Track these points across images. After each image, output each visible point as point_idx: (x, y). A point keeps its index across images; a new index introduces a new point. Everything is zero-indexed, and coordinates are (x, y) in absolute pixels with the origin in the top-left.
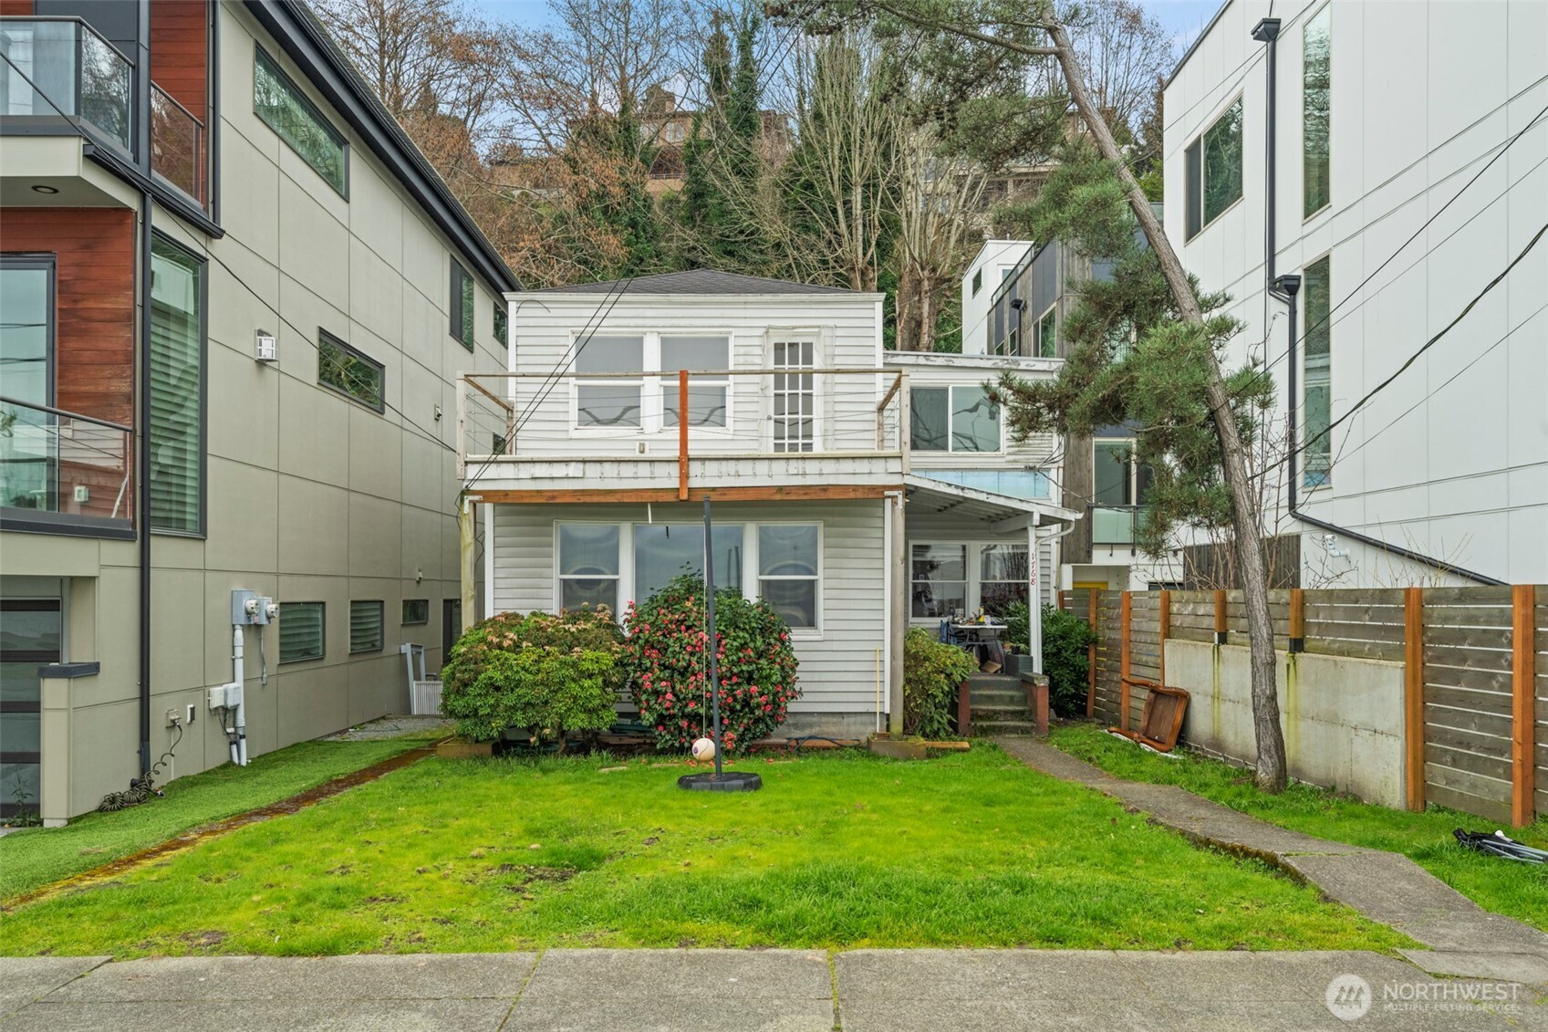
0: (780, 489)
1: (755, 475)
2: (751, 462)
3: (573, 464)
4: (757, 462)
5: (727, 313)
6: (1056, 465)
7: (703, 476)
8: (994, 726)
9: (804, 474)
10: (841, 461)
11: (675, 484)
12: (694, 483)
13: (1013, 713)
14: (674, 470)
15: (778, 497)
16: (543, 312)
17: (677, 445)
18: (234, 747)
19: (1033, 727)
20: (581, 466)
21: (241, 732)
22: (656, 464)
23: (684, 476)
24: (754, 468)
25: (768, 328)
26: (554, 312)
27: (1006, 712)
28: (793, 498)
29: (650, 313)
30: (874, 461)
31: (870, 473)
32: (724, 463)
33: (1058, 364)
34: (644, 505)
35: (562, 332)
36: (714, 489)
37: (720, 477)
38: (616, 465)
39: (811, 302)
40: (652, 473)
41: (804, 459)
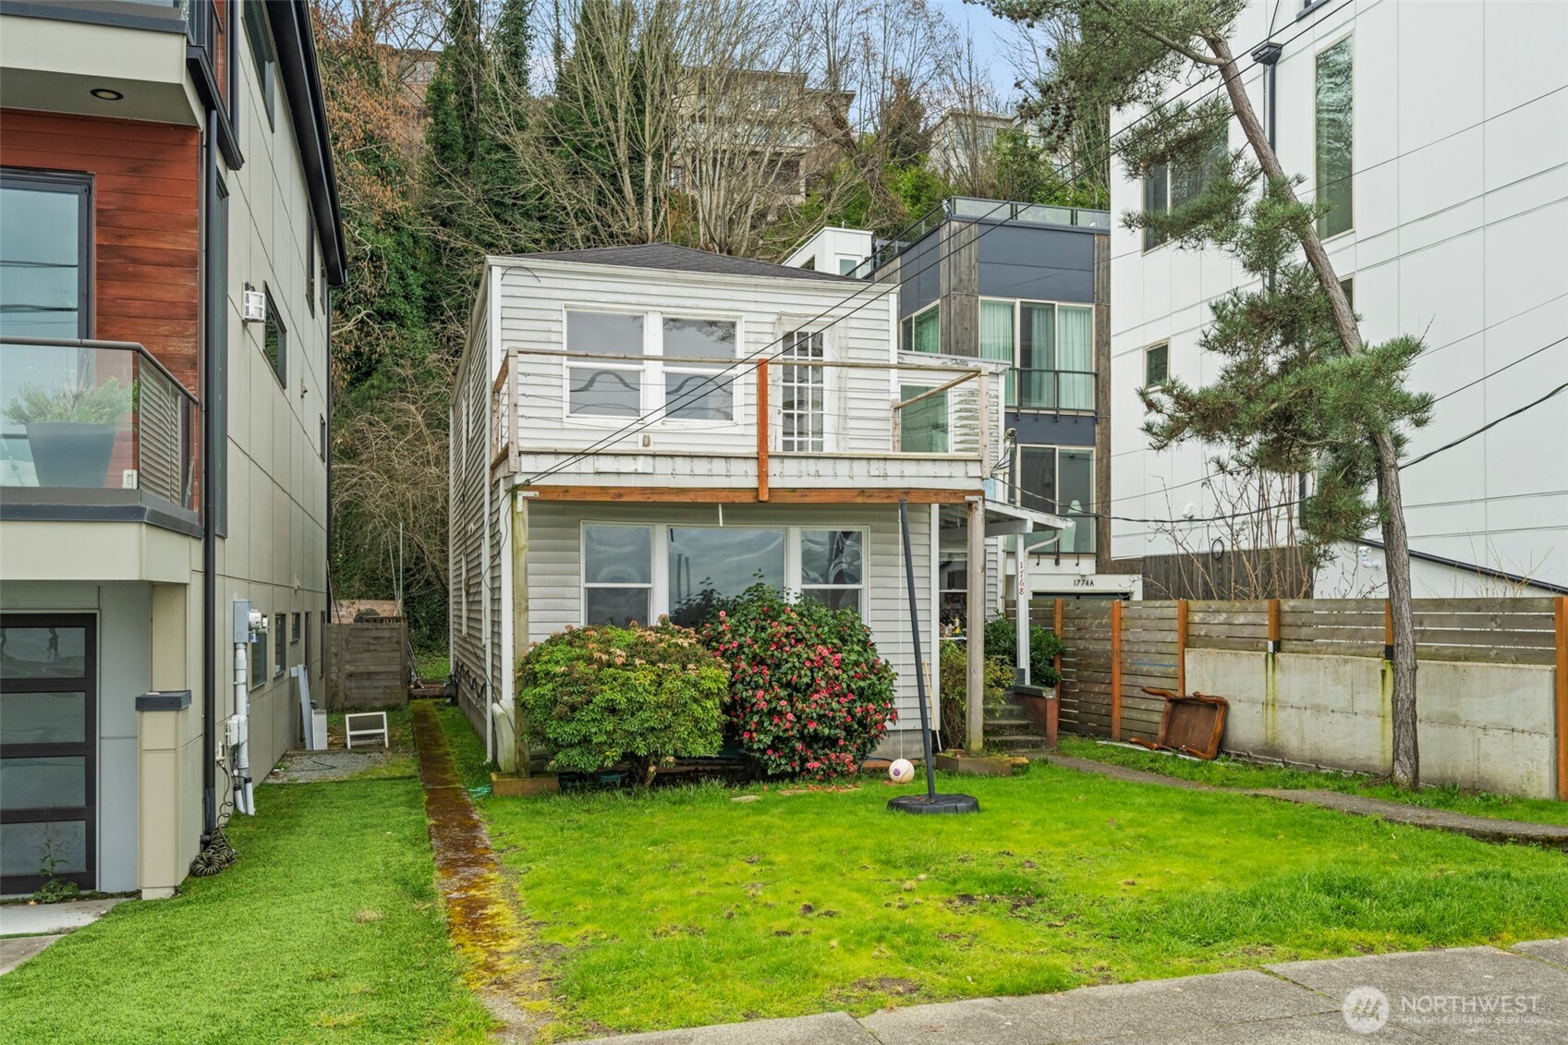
0: (862, 491)
1: (836, 475)
2: (831, 461)
3: (641, 458)
4: (838, 462)
5: (737, 295)
7: (782, 475)
9: (886, 476)
10: (922, 463)
11: (753, 483)
12: (774, 482)
13: (1017, 727)
14: (752, 467)
15: (860, 500)
16: (531, 282)
17: (754, 441)
18: (239, 793)
19: (1042, 741)
20: (650, 460)
21: (244, 774)
22: (732, 460)
23: (763, 475)
24: (834, 468)
25: (781, 315)
26: (544, 282)
27: (1011, 726)
28: (876, 501)
29: (653, 290)
30: (954, 464)
31: (950, 477)
32: (804, 461)
33: (1004, 367)
34: (714, 506)
35: (555, 305)
36: (794, 490)
37: (799, 476)
38: (688, 460)
39: (824, 290)
40: (728, 470)
41: (885, 459)
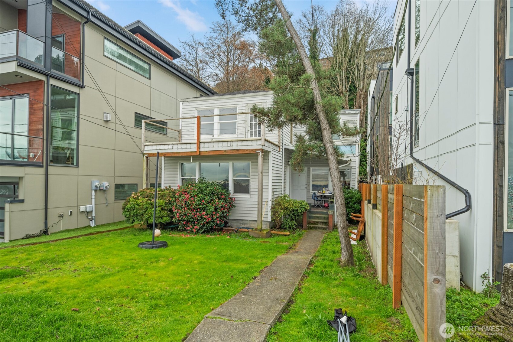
0: (225, 151)
1: (218, 147)
2: (217, 143)
3: (170, 145)
4: (219, 143)
5: (236, 100)
6: (358, 143)
7: (204, 147)
8: (314, 227)
9: (232, 146)
10: (243, 142)
11: (195, 150)
12: (202, 150)
13: (323, 223)
14: (196, 146)
15: (224, 153)
16: (188, 104)
17: (196, 138)
18: (91, 222)
19: (327, 228)
20: (172, 145)
21: (93, 218)
22: (192, 144)
23: (199, 147)
24: (218, 145)
25: (247, 104)
26: (191, 104)
27: (320, 222)
28: (229, 153)
29: (215, 102)
30: (253, 141)
31: (252, 145)
32: (210, 143)
33: (359, 111)
34: (189, 157)
35: (193, 109)
36: (207, 151)
37: (209, 148)
38: (181, 145)
39: (260, 95)
40: (190, 147)
41: (233, 141)
